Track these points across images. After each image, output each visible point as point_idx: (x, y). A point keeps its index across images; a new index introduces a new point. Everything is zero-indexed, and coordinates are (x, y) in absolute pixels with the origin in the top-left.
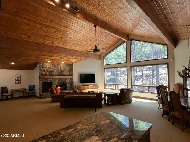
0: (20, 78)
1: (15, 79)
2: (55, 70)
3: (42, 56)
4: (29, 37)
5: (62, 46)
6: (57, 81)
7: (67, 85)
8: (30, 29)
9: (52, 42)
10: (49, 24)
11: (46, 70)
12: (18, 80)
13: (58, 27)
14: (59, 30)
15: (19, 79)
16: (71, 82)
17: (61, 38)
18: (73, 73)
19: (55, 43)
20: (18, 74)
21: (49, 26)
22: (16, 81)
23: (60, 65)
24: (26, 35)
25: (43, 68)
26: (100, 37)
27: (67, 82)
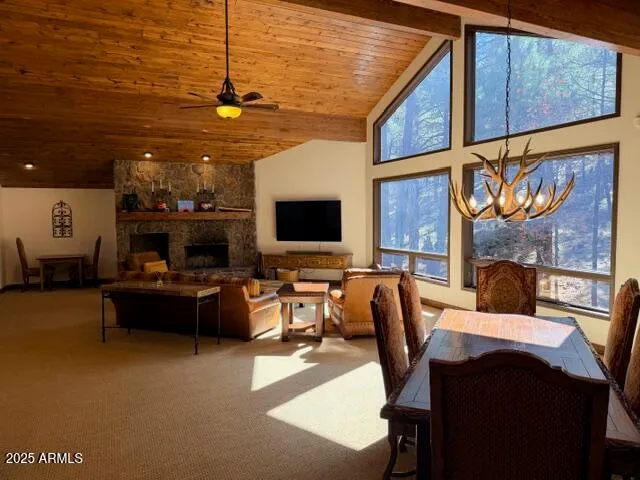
0: (70, 216)
1: (54, 221)
2: (177, 187)
3: (111, 137)
4: (23, 72)
5: (160, 92)
6: (186, 231)
7: (232, 248)
8: (11, 43)
9: (116, 82)
10: (60, 15)
11: (141, 187)
12: (62, 225)
13: (101, 22)
14: (110, 30)
15: (67, 221)
16: (248, 236)
17: (136, 63)
18: (254, 201)
19: (128, 83)
20: (62, 204)
21: (64, 23)
22: (58, 229)
23: (200, 170)
24: (11, 65)
25: (128, 180)
26: (308, 37)
27: (229, 237)
